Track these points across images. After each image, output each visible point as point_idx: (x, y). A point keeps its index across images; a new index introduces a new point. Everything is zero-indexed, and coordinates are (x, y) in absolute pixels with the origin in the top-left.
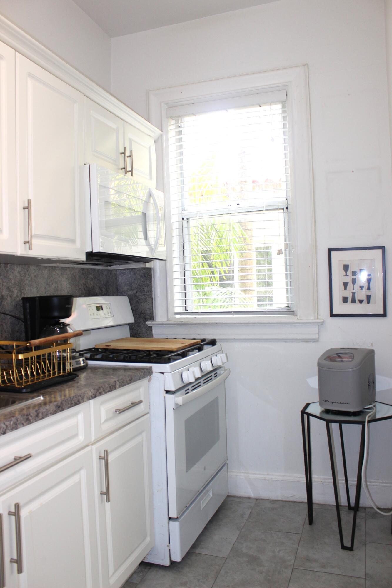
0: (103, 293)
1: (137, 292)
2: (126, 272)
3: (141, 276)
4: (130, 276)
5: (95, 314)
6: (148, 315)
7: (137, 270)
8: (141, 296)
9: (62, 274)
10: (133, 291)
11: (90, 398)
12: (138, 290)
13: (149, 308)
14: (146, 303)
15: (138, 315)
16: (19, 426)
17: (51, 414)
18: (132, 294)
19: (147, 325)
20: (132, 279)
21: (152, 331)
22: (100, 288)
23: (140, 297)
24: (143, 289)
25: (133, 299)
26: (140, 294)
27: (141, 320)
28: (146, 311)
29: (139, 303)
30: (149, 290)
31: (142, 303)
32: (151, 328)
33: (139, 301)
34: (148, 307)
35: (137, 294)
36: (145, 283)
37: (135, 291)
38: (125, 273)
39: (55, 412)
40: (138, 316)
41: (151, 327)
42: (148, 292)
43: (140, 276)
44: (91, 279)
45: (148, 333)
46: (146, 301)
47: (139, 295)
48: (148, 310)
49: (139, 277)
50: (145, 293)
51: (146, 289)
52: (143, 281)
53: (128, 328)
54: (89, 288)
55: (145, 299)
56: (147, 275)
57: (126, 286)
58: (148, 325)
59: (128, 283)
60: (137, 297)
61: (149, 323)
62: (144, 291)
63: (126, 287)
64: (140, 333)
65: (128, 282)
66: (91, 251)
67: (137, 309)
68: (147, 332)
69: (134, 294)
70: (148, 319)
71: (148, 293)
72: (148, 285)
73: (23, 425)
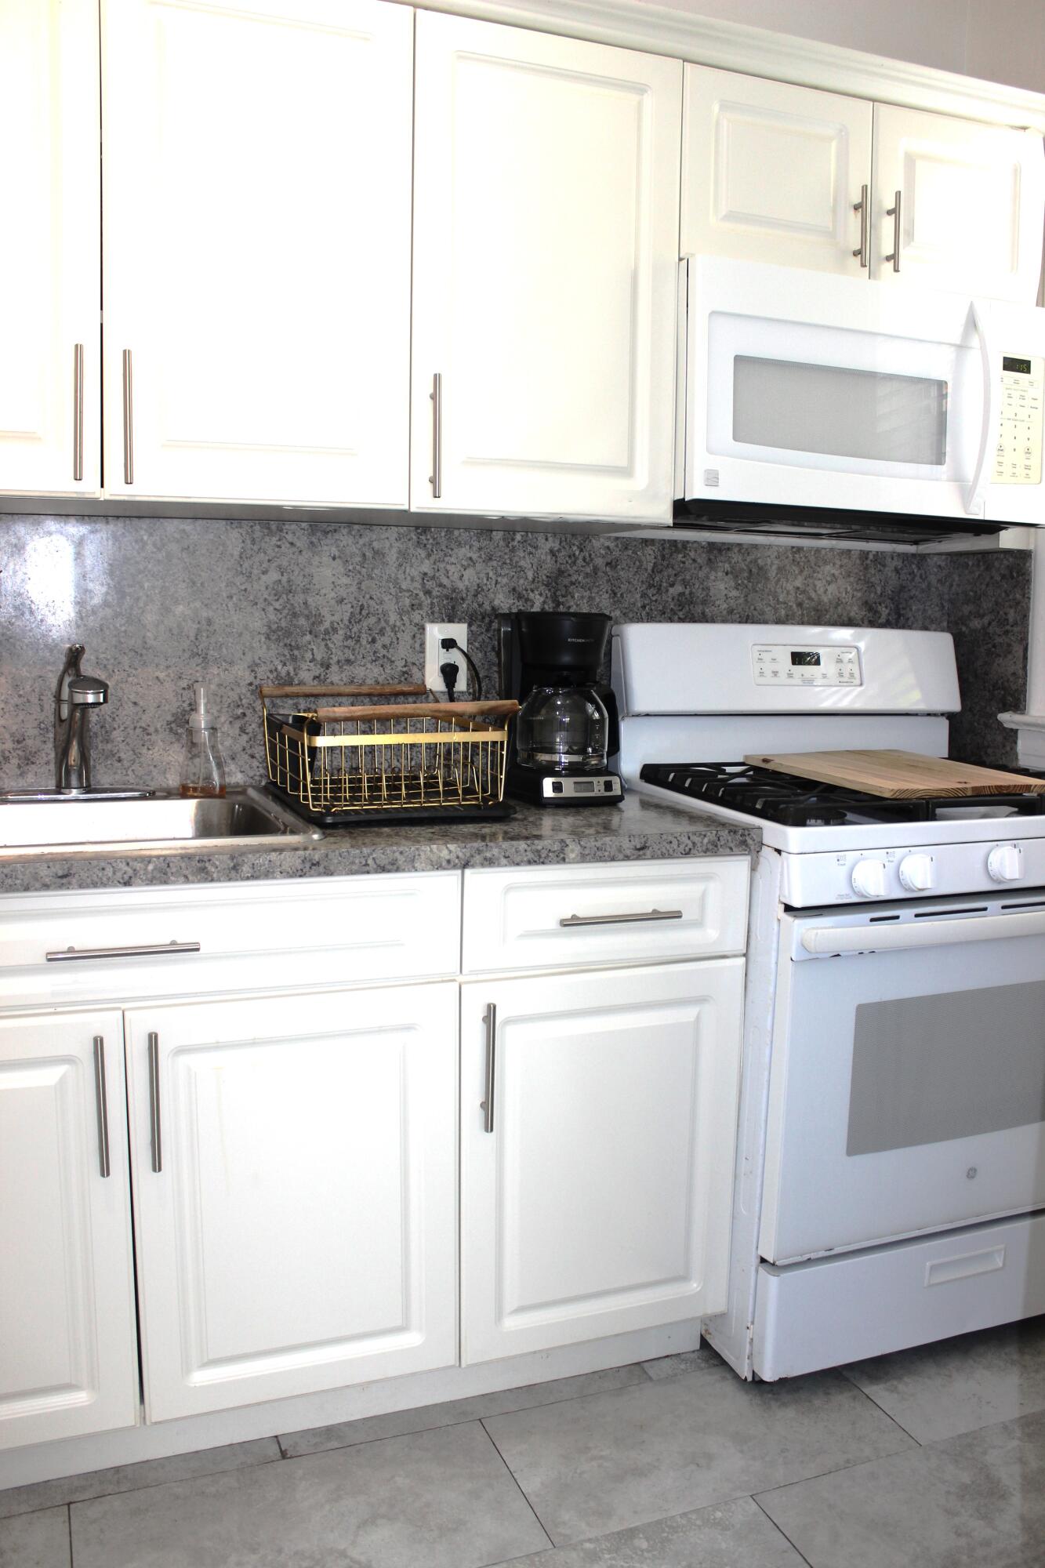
0: (882, 620)
1: (990, 624)
2: (970, 563)
3: (1003, 577)
4: (977, 574)
5: (783, 675)
6: (1012, 696)
7: (995, 556)
8: (999, 635)
9: (710, 559)
10: (981, 619)
11: (444, 864)
12: (994, 618)
13: (1014, 674)
14: (1010, 657)
15: (989, 691)
16: (173, 878)
17: (284, 874)
18: (979, 627)
19: (1000, 723)
20: (981, 584)
21: (1016, 743)
22: (869, 606)
23: (996, 637)
24: (1006, 614)
25: (981, 642)
26: (998, 631)
27: (993, 709)
28: (1008, 681)
29: (994, 656)
30: (1018, 618)
31: (1000, 656)
32: (1012, 735)
33: (993, 649)
34: (1011, 669)
35: (991, 630)
36: (1011, 597)
37: (986, 620)
38: (968, 565)
39: (301, 874)
40: (988, 694)
41: (1015, 732)
42: (1015, 624)
43: (1000, 574)
44: (829, 579)
45: (1008, 749)
46: (1010, 652)
47: (995, 632)
48: (1011, 679)
49: (998, 578)
50: (1008, 627)
51: (1012, 615)
52: (1005, 592)
53: (944, 724)
54: (820, 602)
55: (1009, 645)
56: (1018, 573)
57: (967, 604)
58: (1005, 725)
59: (971, 594)
60: (990, 638)
61: (1007, 718)
62: (1007, 620)
63: (966, 606)
64: (988, 747)
65: (972, 591)
66: (682, 497)
67: (987, 675)
68: (1004, 746)
69: (984, 628)
70: (1011, 706)
71: (1015, 629)
72: (1018, 603)
73: (187, 880)
